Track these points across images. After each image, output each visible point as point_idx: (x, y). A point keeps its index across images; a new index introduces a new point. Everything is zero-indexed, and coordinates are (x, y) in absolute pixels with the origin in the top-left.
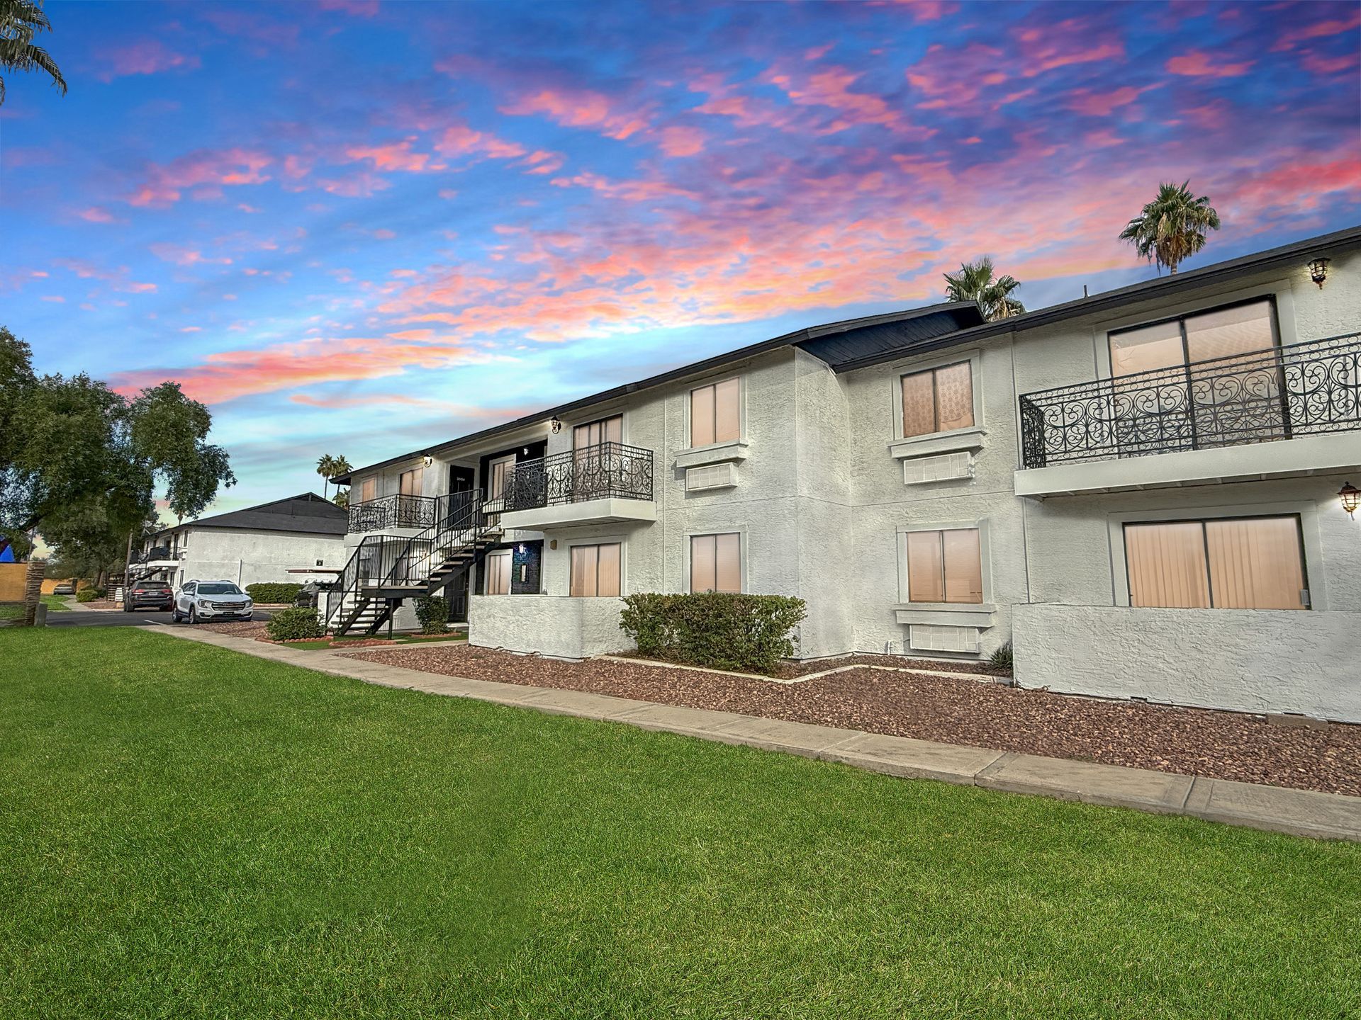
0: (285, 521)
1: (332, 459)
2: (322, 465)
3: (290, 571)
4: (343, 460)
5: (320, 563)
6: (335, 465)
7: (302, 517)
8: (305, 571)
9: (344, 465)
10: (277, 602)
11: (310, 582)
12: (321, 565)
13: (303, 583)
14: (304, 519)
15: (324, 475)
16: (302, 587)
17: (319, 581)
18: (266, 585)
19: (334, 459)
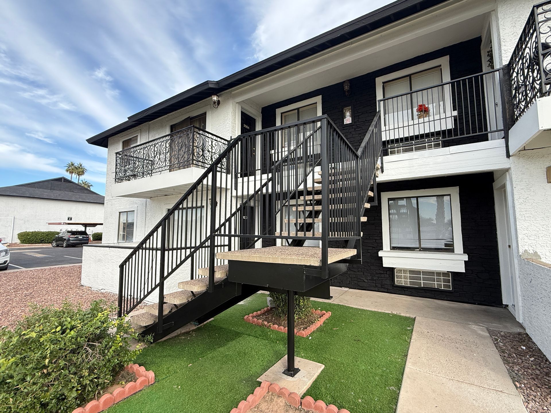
0: (46, 193)
1: (75, 165)
2: (69, 168)
3: (49, 224)
4: (81, 166)
5: (70, 219)
6: (76, 168)
7: (57, 191)
8: (60, 224)
9: (81, 169)
10: (41, 243)
11: (64, 230)
12: (71, 219)
13: (58, 231)
14: (58, 192)
15: (70, 172)
16: (58, 233)
17: (70, 230)
18: (32, 232)
19: (76, 165)
